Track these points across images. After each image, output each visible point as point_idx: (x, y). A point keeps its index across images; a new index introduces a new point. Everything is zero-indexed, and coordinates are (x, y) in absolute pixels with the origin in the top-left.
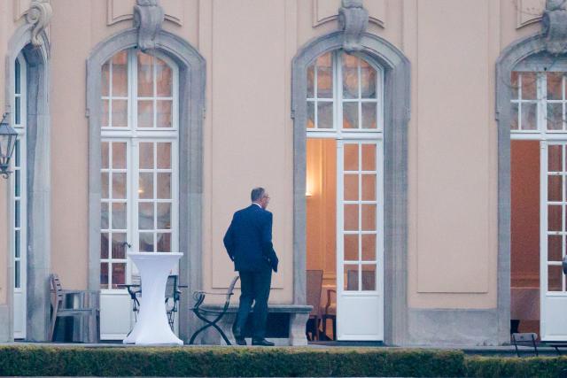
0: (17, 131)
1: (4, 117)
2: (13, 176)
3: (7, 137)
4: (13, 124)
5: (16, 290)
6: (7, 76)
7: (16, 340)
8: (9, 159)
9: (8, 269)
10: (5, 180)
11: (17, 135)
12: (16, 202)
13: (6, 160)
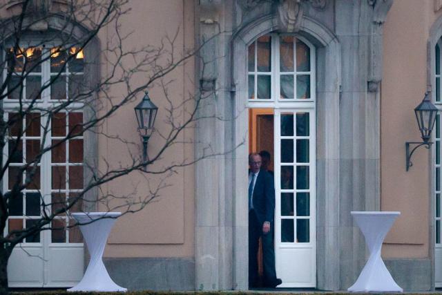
0: (438, 107)
1: (426, 95)
2: (434, 147)
3: (429, 113)
4: (434, 101)
5: (437, 245)
6: (429, 59)
7: (437, 289)
8: (430, 132)
9: (430, 226)
10: (428, 150)
11: (437, 110)
12: (437, 169)
13: (428, 132)
